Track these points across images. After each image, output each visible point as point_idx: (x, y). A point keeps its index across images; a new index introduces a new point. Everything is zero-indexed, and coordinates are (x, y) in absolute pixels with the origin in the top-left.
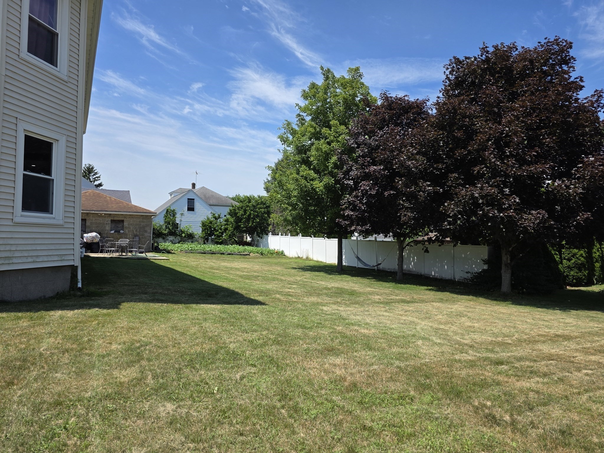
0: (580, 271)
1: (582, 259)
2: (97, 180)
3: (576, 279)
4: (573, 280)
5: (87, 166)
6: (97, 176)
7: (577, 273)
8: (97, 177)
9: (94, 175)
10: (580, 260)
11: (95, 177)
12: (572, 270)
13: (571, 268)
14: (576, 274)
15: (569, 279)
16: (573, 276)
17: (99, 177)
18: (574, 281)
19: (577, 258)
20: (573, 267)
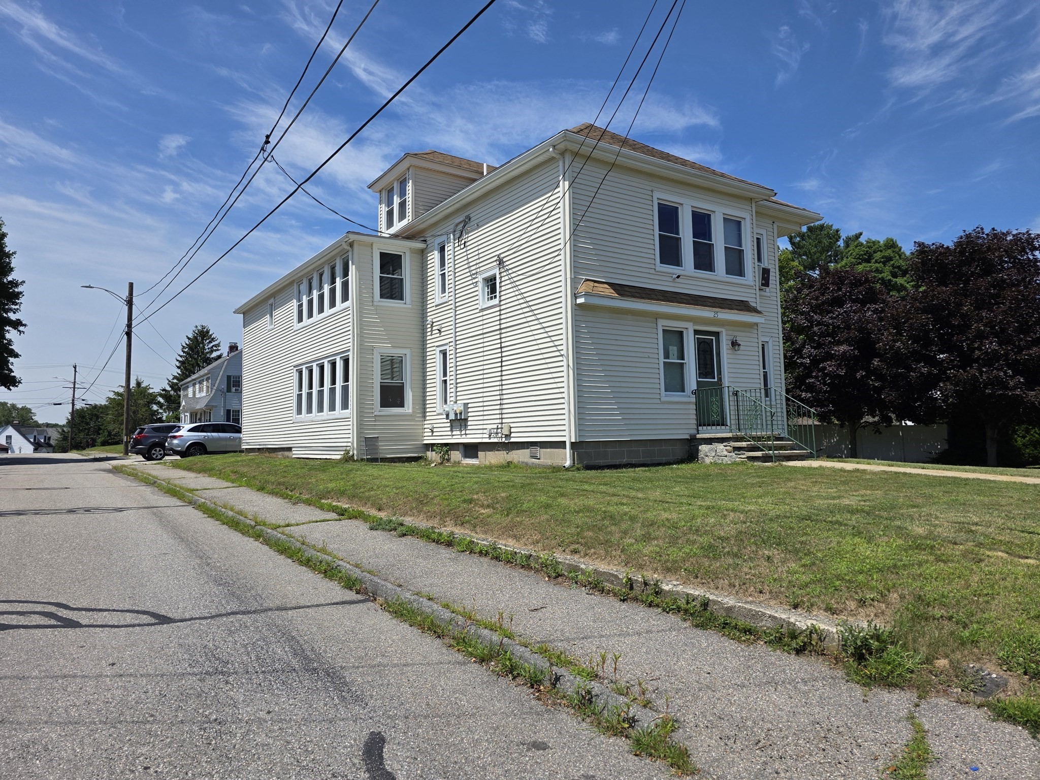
0: (1036, 448)
1: (1037, 436)
2: (216, 350)
3: (1032, 457)
4: (1029, 459)
5: (199, 328)
6: (214, 343)
7: (1033, 451)
8: (215, 346)
9: (210, 342)
10: (1035, 437)
11: (212, 345)
12: (1028, 448)
13: (1026, 446)
14: (1031, 452)
15: (1025, 457)
16: (1029, 454)
17: (218, 345)
18: (1031, 459)
19: (1032, 435)
20: (1028, 445)
